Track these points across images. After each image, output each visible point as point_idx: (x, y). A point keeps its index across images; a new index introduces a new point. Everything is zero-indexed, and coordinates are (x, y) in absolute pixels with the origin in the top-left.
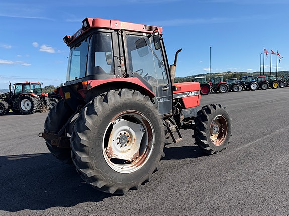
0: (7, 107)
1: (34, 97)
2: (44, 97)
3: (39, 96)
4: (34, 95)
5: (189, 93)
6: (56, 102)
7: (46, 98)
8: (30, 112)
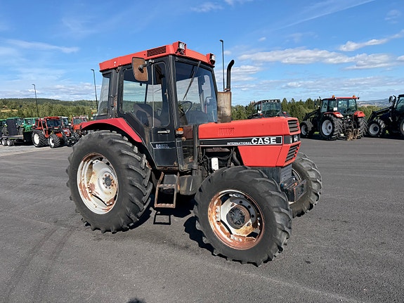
0: (310, 129)
1: (337, 118)
2: (356, 118)
3: (350, 116)
4: (337, 115)
5: (255, 139)
6: (380, 126)
7: (360, 120)
8: (329, 138)
